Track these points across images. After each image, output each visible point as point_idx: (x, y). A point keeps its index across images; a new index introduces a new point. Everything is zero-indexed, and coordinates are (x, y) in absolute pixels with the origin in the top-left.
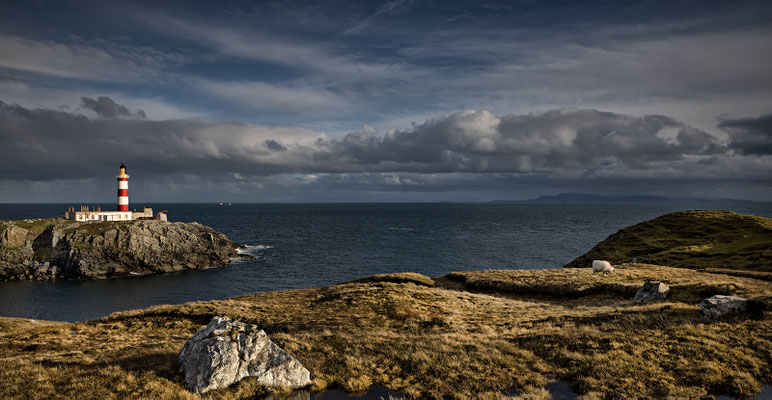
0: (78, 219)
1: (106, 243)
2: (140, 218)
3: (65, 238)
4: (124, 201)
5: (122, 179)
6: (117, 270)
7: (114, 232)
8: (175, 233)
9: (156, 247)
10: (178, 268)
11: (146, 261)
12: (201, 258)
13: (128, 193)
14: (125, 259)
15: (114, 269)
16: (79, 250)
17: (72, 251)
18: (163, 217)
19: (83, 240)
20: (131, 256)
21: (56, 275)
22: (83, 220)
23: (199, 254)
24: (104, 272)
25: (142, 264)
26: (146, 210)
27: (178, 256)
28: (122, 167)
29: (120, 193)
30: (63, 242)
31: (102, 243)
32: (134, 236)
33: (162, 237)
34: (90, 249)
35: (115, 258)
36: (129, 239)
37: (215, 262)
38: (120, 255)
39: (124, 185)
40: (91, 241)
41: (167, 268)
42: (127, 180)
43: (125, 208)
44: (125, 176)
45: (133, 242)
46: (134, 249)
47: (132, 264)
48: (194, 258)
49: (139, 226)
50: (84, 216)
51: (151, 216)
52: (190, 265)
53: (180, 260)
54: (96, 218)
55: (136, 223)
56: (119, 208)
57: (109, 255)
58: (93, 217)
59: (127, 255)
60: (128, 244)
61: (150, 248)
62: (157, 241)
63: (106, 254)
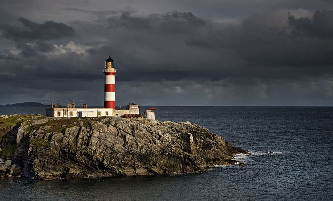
1: (66, 140)
2: (124, 116)
3: (28, 134)
4: (111, 97)
5: (108, 74)
6: (72, 171)
7: (75, 129)
8: (145, 131)
9: (118, 147)
10: (142, 171)
11: (105, 163)
12: (172, 162)
13: (115, 88)
14: (82, 159)
15: (69, 170)
16: (37, 148)
17: (30, 149)
18: (151, 115)
19: (43, 137)
20: (89, 156)
21: (13, 175)
22: (62, 116)
23: (169, 157)
24: (59, 173)
25: (101, 165)
26: (132, 107)
27: (144, 158)
28: (109, 60)
29: (107, 88)
30: (26, 138)
31: (61, 141)
32: (96, 133)
33: (128, 136)
34: (47, 148)
35: (72, 158)
36: (90, 137)
37: (188, 167)
38: (78, 154)
39: (111, 80)
40: (50, 139)
41: (129, 172)
42: (113, 74)
43: (111, 104)
44: (112, 70)
45: (94, 141)
46: (94, 148)
47: (91, 165)
48: (164, 161)
49: (105, 123)
50: (62, 112)
52: (156, 170)
53: (145, 163)
54: (75, 115)
55: (103, 120)
56: (106, 105)
57: (68, 155)
58: (72, 113)
59: (85, 154)
60: (87, 143)
61: (112, 148)
62: (122, 140)
63: (64, 152)
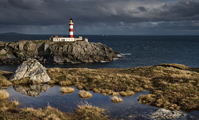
0: (54, 40)
1: (64, 50)
2: (77, 41)
3: (49, 47)
4: (72, 33)
5: (71, 25)
6: (67, 61)
7: (67, 46)
8: (91, 47)
9: (83, 53)
10: (91, 61)
11: (79, 58)
12: (101, 58)
13: (73, 30)
14: (70, 57)
15: (66, 60)
16: (54, 53)
17: (51, 53)
18: (87, 40)
19: (55, 49)
20: (73, 56)
21: (45, 62)
22: (56, 41)
23: (100, 56)
24: (63, 62)
25: (77, 59)
26: (80, 37)
27: (91, 56)
28: (71, 20)
29: (70, 30)
30: (48, 49)
31: (62, 50)
32: (74, 48)
33: (85, 48)
34: (58, 52)
35: (67, 56)
36: (72, 49)
37: (106, 60)
38: (69, 55)
39: (72, 27)
40: (58, 49)
41: (87, 61)
42: (73, 25)
43: (72, 36)
44: (72, 23)
45: (74, 50)
46: (74, 53)
47: (73, 59)
48: (98, 57)
49: (76, 43)
50: (56, 39)
51: (82, 40)
52: (96, 60)
53: (92, 58)
54: (61, 40)
55: (75, 43)
56: (70, 36)
57: (65, 55)
59: (71, 55)
60: (72, 51)
61: (80, 53)
62: (83, 50)
63: (63, 54)
